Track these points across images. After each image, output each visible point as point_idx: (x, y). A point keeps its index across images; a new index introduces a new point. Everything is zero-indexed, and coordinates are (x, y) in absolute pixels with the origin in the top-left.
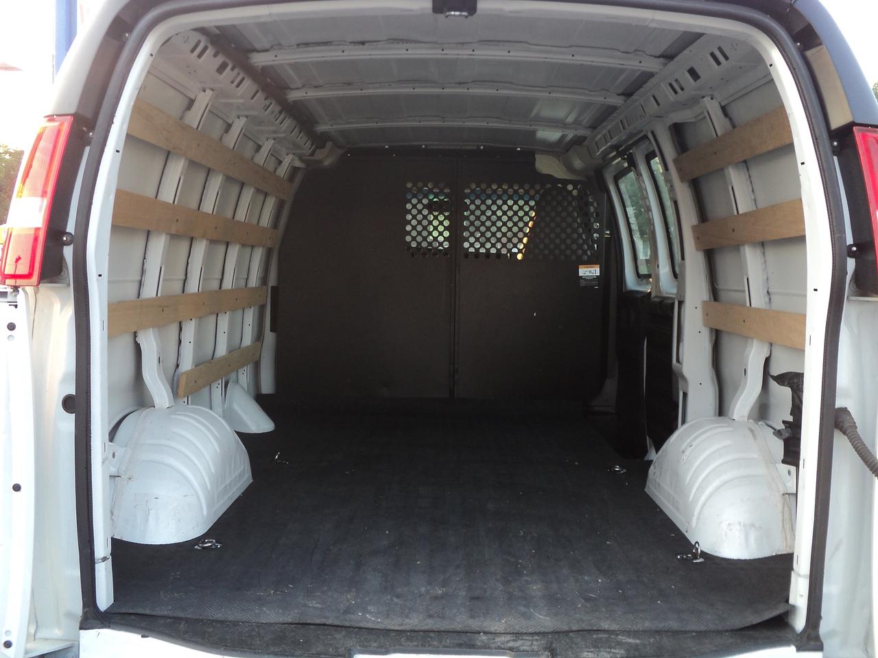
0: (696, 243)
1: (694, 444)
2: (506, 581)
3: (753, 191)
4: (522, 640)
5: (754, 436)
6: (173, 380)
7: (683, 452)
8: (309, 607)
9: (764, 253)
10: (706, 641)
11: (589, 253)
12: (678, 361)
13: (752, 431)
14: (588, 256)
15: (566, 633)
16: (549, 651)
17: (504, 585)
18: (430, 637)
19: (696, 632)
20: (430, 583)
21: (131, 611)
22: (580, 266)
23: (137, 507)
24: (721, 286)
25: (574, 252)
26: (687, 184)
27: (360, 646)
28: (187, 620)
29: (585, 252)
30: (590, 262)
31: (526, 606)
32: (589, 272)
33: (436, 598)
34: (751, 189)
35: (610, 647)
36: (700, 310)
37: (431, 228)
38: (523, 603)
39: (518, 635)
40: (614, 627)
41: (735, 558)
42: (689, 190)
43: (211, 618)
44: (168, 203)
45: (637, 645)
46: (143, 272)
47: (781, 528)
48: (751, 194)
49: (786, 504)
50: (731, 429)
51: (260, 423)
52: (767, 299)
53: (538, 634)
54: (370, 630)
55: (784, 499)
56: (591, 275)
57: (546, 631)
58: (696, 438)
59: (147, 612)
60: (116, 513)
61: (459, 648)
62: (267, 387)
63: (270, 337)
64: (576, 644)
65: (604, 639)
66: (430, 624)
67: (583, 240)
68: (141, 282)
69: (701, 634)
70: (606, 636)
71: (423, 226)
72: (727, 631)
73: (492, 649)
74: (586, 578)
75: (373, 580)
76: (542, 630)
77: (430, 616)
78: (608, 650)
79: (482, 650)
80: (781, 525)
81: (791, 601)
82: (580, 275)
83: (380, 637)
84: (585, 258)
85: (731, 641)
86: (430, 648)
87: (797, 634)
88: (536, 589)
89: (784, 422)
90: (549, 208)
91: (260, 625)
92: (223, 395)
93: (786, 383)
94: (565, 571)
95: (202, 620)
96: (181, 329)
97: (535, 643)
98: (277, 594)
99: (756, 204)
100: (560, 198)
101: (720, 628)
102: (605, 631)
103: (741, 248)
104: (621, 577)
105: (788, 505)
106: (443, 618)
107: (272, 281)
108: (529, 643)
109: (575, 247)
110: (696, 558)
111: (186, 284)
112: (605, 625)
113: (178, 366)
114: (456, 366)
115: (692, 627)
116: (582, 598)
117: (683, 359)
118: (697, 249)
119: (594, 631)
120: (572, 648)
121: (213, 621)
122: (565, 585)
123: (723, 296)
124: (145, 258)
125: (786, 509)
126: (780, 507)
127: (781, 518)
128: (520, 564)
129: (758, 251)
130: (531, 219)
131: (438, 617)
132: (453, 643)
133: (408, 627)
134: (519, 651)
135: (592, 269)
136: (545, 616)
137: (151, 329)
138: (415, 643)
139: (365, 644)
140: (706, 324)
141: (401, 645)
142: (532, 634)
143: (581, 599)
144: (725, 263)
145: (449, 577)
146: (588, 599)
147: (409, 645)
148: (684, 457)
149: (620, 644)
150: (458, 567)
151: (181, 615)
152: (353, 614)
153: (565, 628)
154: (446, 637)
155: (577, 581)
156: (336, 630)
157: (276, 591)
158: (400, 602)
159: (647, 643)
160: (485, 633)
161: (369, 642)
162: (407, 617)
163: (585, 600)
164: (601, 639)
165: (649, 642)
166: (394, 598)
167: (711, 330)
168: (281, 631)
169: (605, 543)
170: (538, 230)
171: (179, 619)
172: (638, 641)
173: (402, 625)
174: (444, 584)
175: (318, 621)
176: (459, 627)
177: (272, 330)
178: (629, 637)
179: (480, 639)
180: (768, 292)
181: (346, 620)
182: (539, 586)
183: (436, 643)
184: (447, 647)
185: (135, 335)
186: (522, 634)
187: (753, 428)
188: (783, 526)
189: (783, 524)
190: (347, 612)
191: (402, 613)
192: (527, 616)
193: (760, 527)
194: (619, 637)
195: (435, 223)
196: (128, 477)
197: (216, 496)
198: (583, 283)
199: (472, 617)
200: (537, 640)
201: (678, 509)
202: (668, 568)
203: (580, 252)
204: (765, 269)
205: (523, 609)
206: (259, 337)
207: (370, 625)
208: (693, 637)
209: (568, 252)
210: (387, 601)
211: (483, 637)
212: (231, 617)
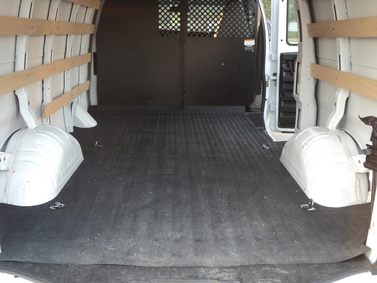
0: (309, 33)
1: (309, 143)
2: (214, 227)
3: (346, 7)
4: (224, 272)
5: (340, 140)
6: (41, 108)
7: (303, 147)
8: (108, 250)
9: (350, 42)
10: (324, 271)
11: (249, 34)
12: (296, 93)
13: (339, 137)
14: (249, 35)
15: (248, 267)
16: (239, 281)
17: (212, 230)
18: (173, 271)
19: (317, 264)
20: (173, 230)
21: (10, 260)
22: (245, 40)
23: (19, 187)
24: (321, 56)
25: (242, 33)
26: (306, 2)
27: (135, 280)
28: (40, 265)
29: (247, 33)
30: (250, 38)
31: (225, 246)
32: (249, 43)
33: (177, 241)
34: (345, 7)
35: (273, 278)
36: (309, 69)
37: (171, 22)
38: (223, 243)
39: (221, 268)
40: (274, 262)
41: (331, 206)
42: (307, 4)
43: (53, 262)
44: (26, 18)
45: (287, 275)
46: (15, 57)
47: (355, 191)
48: (345, 9)
49: (357, 179)
50: (328, 136)
51: (90, 122)
52: (350, 67)
53: (233, 267)
54: (141, 268)
55: (357, 176)
56: (250, 44)
57: (237, 265)
58: (310, 140)
59: (19, 260)
60: (7, 190)
61: (190, 279)
62: (94, 102)
63: (94, 78)
64: (254, 275)
65: (269, 271)
66: (173, 262)
67: (246, 27)
68: (15, 62)
69: (321, 266)
70: (269, 268)
71: (167, 21)
72: (334, 263)
73: (208, 279)
74: (256, 223)
75: (143, 228)
76: (235, 264)
77: (174, 255)
78: (271, 279)
79: (203, 280)
80: (354, 190)
81: (368, 244)
82: (245, 45)
83: (146, 273)
84: (248, 36)
85: (337, 270)
86: (174, 280)
87: (372, 265)
88: (230, 232)
89: (367, 145)
90: (230, 11)
91: (81, 266)
92: (70, 110)
93: (369, 124)
94: (244, 219)
95: (48, 264)
96: (43, 82)
97: (231, 274)
98: (91, 241)
99: (347, 15)
100: (236, 6)
101: (330, 261)
102: (269, 265)
103: (337, 39)
104: (274, 222)
105: (358, 179)
106: (180, 256)
107: (94, 50)
108: (227, 274)
109: (242, 31)
110: (311, 208)
111: (44, 59)
112: (269, 261)
113: (43, 101)
114: (185, 90)
115: (315, 261)
116: (254, 238)
117: (299, 92)
118: (309, 36)
119: (263, 265)
120: (251, 278)
121: (54, 264)
122: (245, 229)
123: (321, 61)
124: (16, 49)
125: (358, 181)
126: (354, 180)
127: (355, 186)
128: (220, 214)
129: (347, 41)
130: (221, 17)
131: (179, 256)
132: (186, 276)
133: (161, 265)
134: (222, 281)
135: (251, 42)
136: (235, 253)
137: (23, 88)
138: (165, 276)
139: (138, 278)
140: (312, 75)
141: (158, 278)
142: (229, 268)
143: (254, 240)
144: (325, 45)
145: (183, 224)
146: (258, 240)
147: (162, 278)
148: (303, 150)
149: (277, 274)
150: (188, 216)
151: (37, 260)
152: (132, 255)
153: (248, 264)
154: (182, 271)
155: (251, 225)
156: (122, 268)
157: (90, 239)
158: (158, 245)
159: (292, 273)
160: (204, 267)
161: (140, 276)
162: (161, 256)
163: (256, 240)
164: (266, 271)
165: (293, 272)
166: (154, 242)
167: (315, 78)
168: (92, 271)
169: (264, 198)
170: (224, 22)
171: (35, 264)
172: (287, 272)
173: (158, 263)
174: (180, 230)
175: (112, 263)
176: (189, 263)
177: (95, 74)
178: (282, 269)
179: (201, 271)
180: (350, 63)
181: (127, 260)
182: (231, 230)
183: (177, 276)
184: (183, 279)
185: (15, 91)
186: (224, 268)
187: (339, 135)
188: (356, 190)
189: (356, 189)
190: (128, 253)
191: (158, 253)
192: (226, 254)
193: (344, 191)
194: (277, 269)
195: (173, 19)
196: (13, 170)
197: (62, 175)
198: (246, 49)
199: (196, 255)
200: (232, 272)
201: (299, 176)
202: (297, 216)
203: (245, 33)
204: (350, 51)
205: (223, 248)
206: (89, 78)
207: (141, 264)
208: (316, 268)
209: (239, 33)
210: (150, 244)
211: (203, 271)
212: (65, 262)
